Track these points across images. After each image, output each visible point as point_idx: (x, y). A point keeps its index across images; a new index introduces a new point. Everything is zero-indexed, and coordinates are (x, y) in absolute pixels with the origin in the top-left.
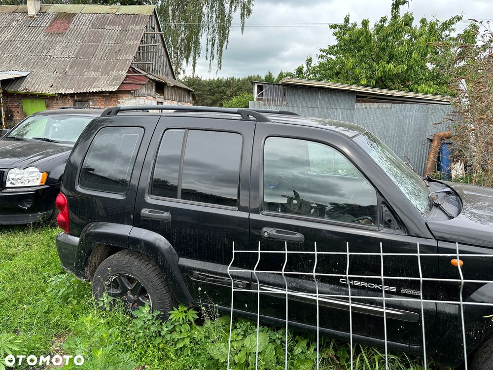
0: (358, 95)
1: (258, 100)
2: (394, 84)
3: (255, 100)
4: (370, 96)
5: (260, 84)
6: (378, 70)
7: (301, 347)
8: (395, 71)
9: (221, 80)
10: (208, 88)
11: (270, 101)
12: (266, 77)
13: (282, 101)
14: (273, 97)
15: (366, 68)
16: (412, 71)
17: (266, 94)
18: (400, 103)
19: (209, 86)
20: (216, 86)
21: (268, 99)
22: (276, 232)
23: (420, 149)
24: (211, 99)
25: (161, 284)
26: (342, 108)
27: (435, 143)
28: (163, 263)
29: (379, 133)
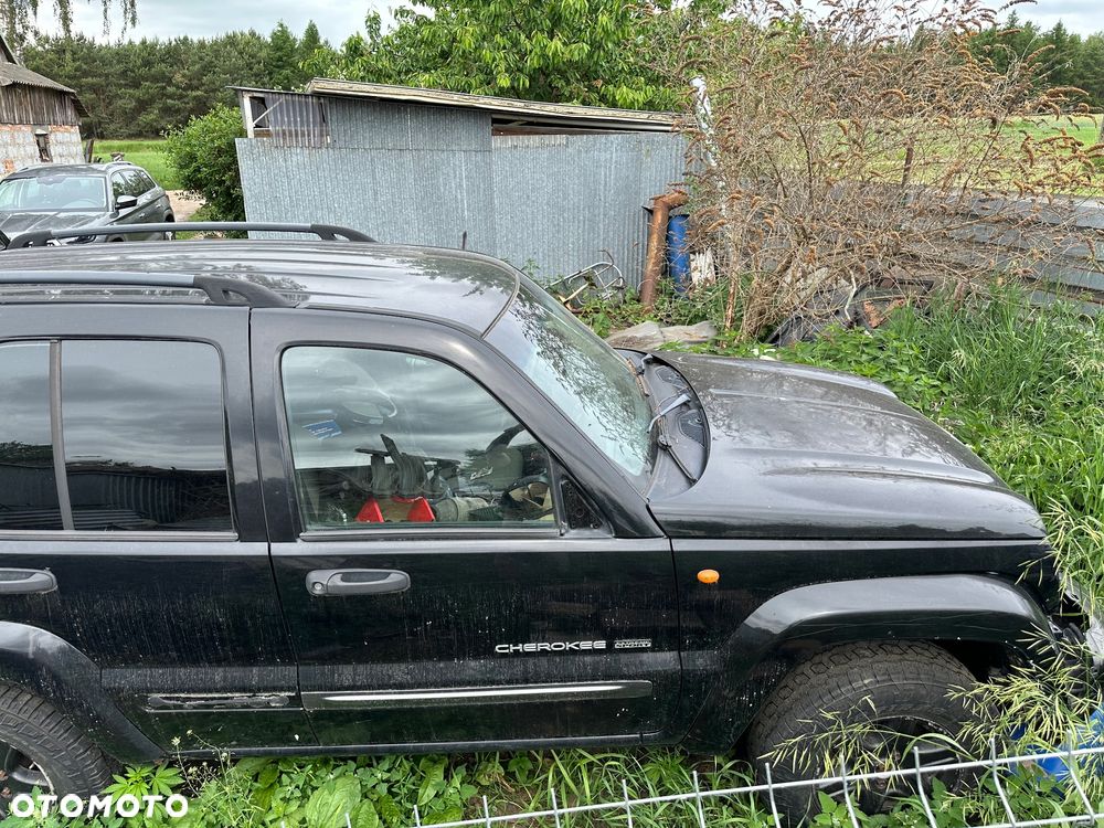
0: (494, 116)
1: (257, 135)
2: (568, 83)
3: (251, 134)
4: (522, 118)
5: (256, 95)
6: (531, 52)
7: (433, 786)
8: (567, 56)
9: (153, 46)
10: (119, 68)
11: (291, 135)
12: (274, 36)
13: (322, 136)
14: (296, 125)
15: (504, 48)
16: (602, 53)
17: (276, 118)
18: (582, 133)
19: (119, 62)
20: (139, 62)
21: (284, 131)
22: (342, 580)
23: (631, 231)
24: (131, 96)
25: (65, 735)
26: (464, 148)
27: (659, 217)
28: (58, 694)
29: (548, 204)
